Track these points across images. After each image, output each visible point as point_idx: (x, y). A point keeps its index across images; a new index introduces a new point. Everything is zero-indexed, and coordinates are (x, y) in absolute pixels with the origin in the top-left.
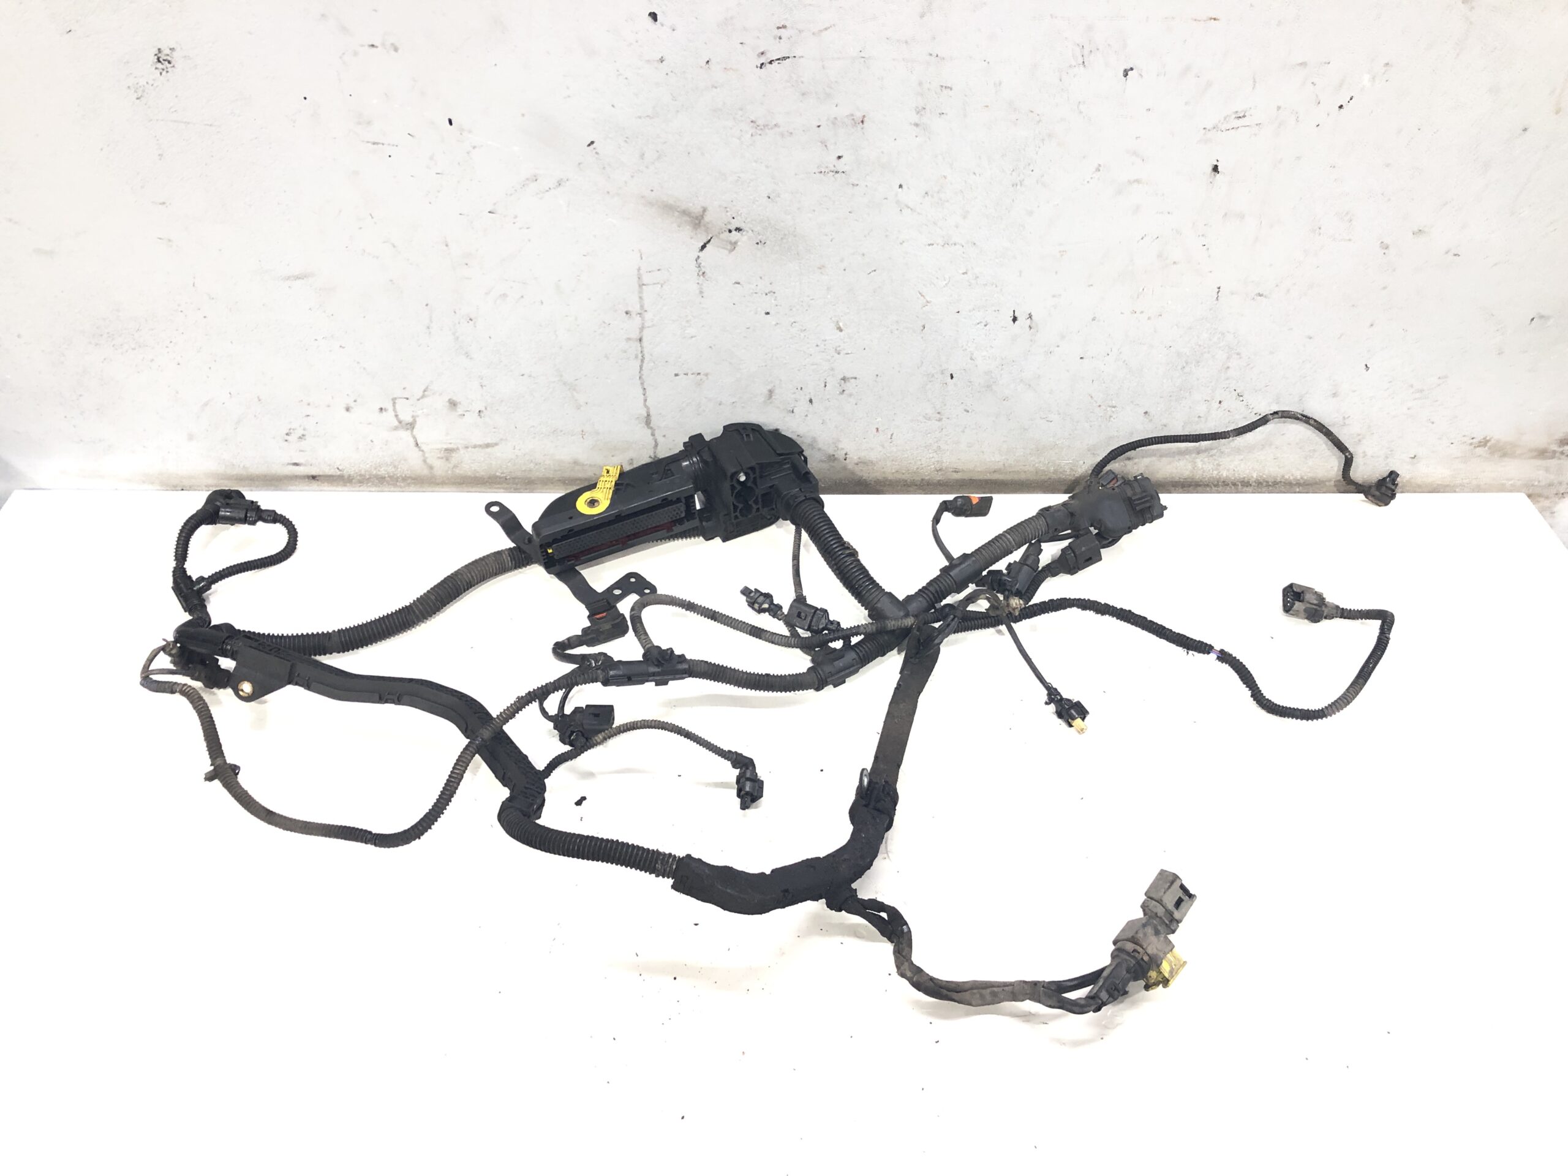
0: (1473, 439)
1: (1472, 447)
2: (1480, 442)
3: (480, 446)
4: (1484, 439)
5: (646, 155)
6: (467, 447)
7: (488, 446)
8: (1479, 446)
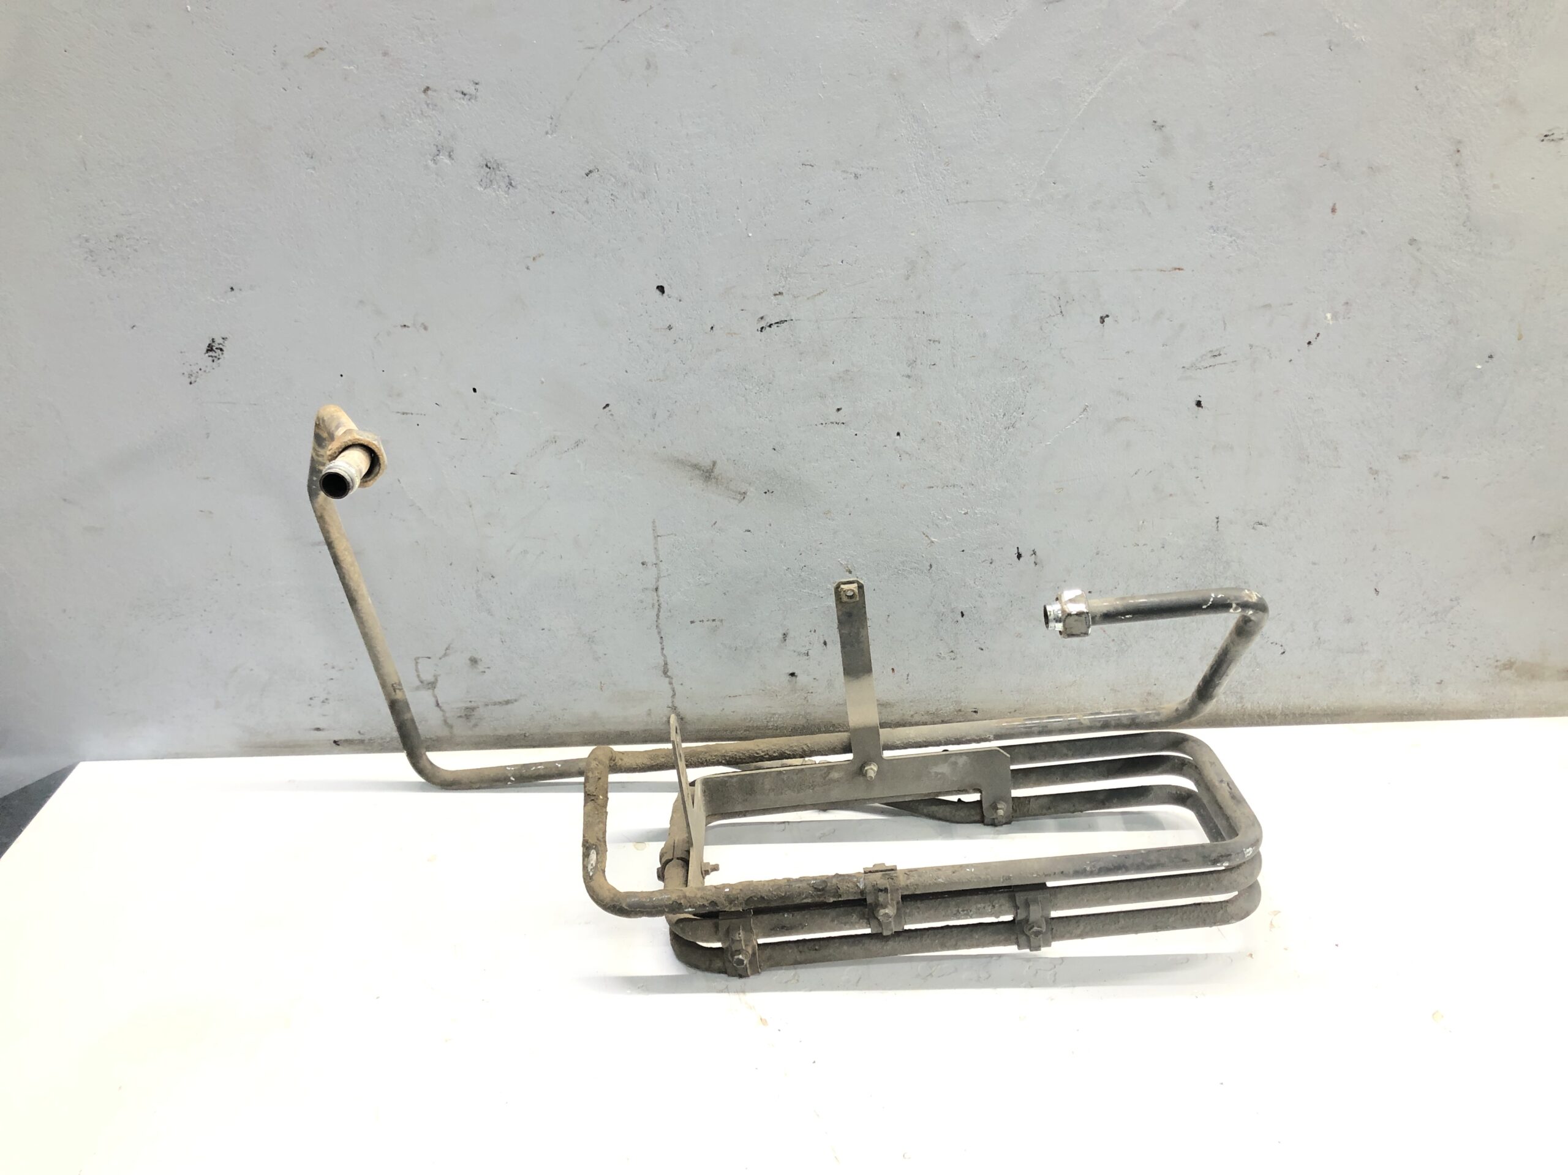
0: (1497, 661)
1: (1498, 670)
2: (1504, 665)
3: (500, 703)
4: (1509, 661)
5: (657, 414)
6: (487, 705)
7: (507, 702)
8: (1506, 669)
